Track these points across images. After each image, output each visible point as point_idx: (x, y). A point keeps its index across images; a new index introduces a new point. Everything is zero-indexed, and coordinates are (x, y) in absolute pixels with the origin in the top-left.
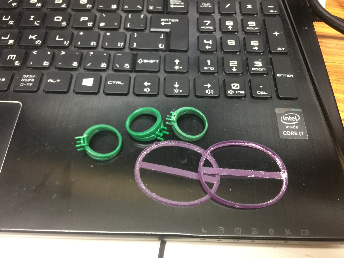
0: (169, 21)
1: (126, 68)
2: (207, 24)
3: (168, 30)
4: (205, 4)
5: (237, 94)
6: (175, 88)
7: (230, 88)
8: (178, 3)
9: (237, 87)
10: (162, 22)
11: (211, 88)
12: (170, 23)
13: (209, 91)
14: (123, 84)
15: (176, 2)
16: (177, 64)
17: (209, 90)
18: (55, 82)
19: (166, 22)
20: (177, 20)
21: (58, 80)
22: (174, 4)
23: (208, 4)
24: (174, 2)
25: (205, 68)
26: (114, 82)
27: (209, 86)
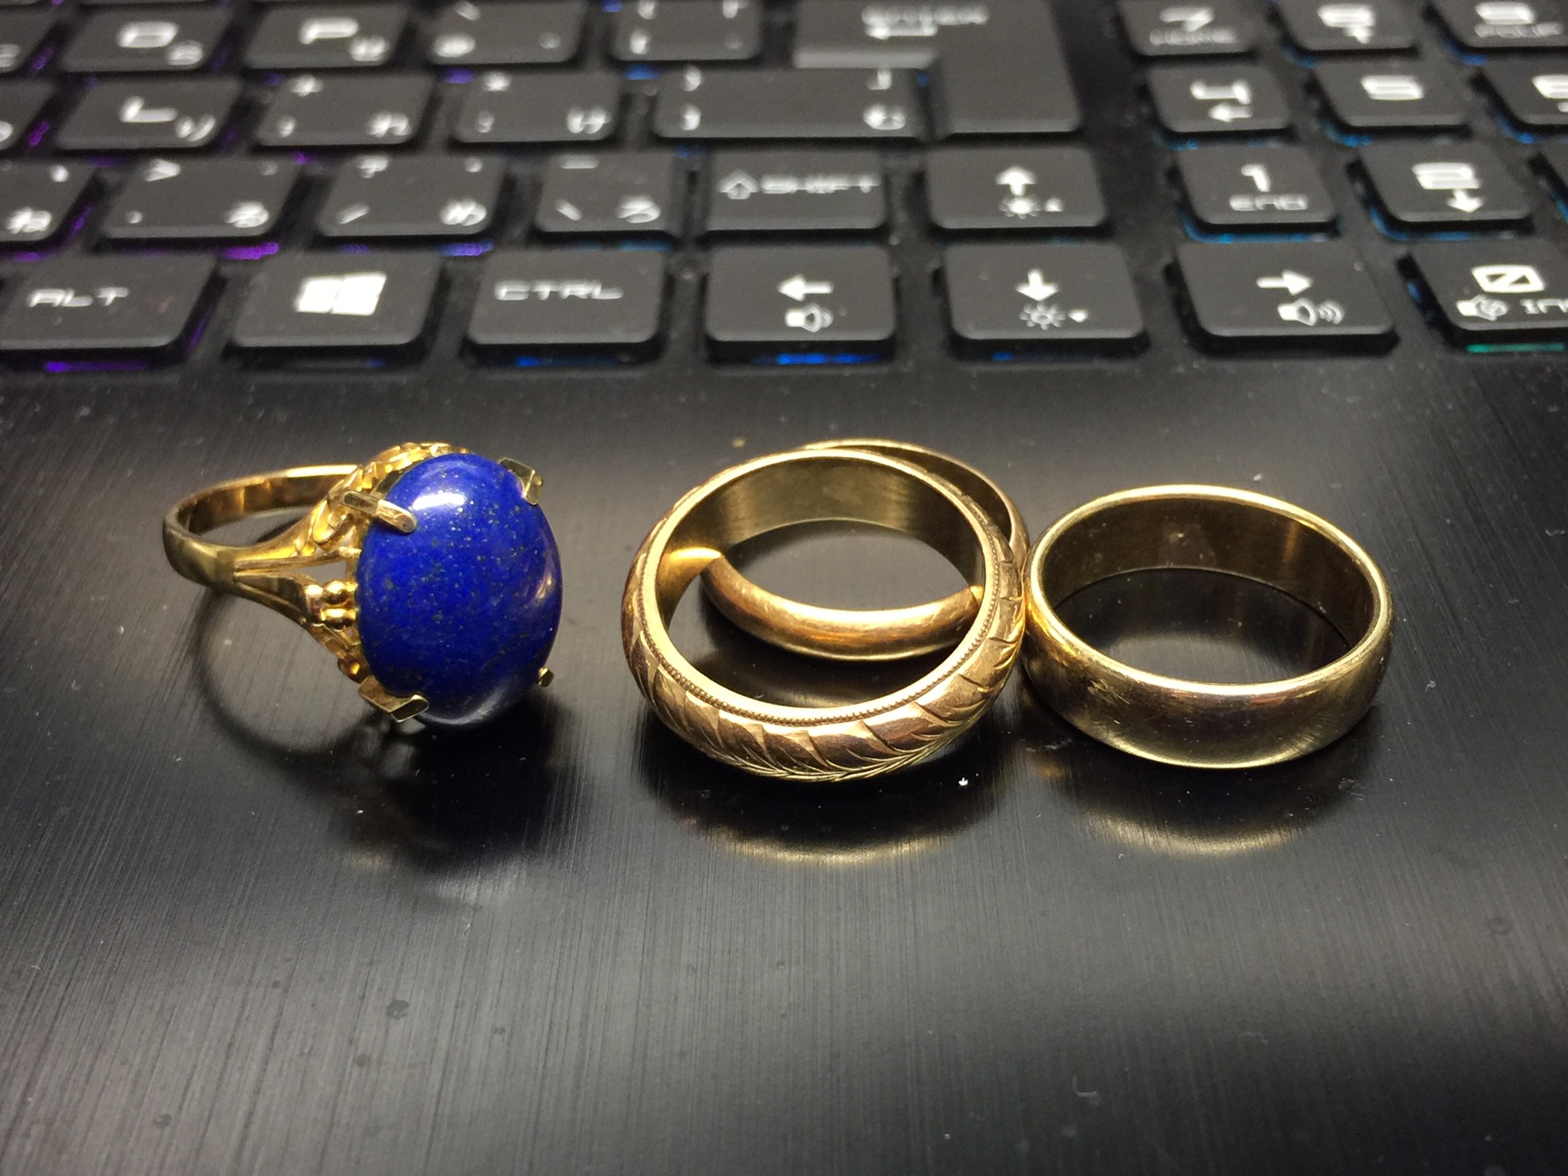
1: (635, 221)
2: (1191, 29)
3: (919, 60)
5: (1540, 316)
6: (1034, 303)
7: (1473, 290)
9: (1523, 280)
10: (874, 25)
11: (1315, 295)
12: (928, 31)
13: (1304, 312)
14: (613, 295)
16: (1017, 188)
17: (1303, 303)
18: (84, 302)
19: (900, 26)
20: (978, 19)
21: (110, 295)
25: (1239, 204)
26: (545, 290)
27: (1295, 282)
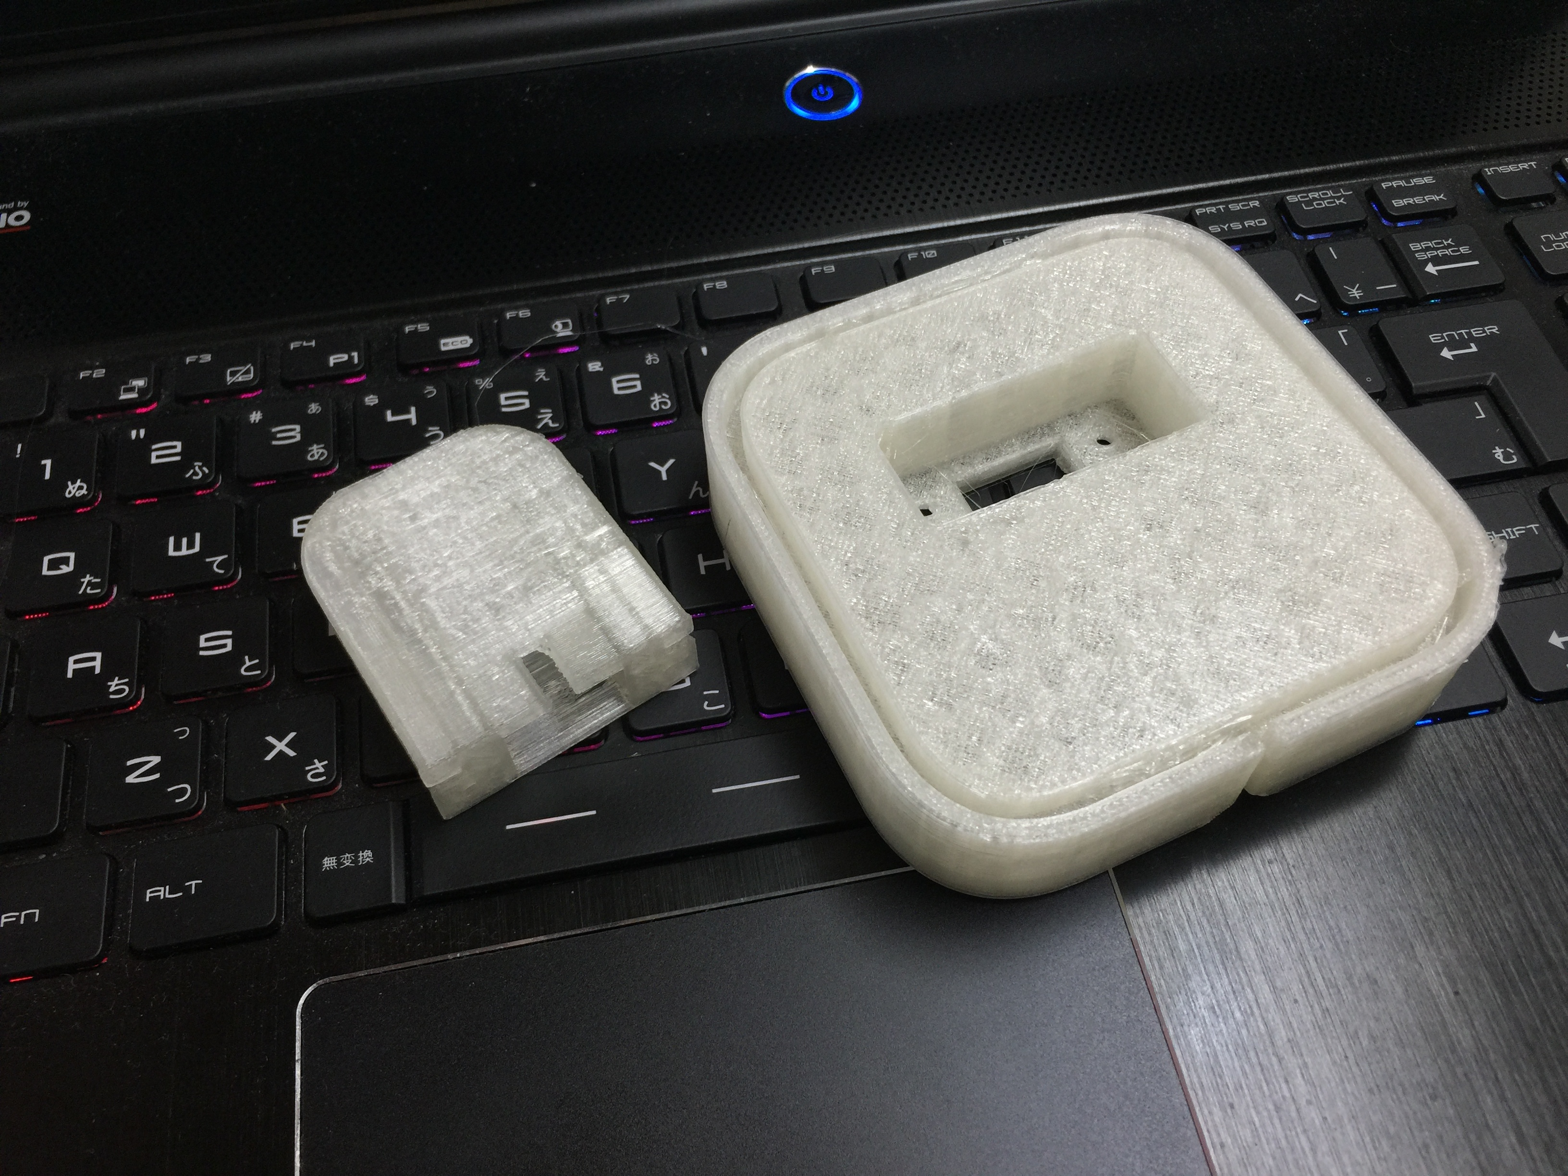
0: (1460, 335)
8: (1449, 252)
10: (1440, 347)
12: (1474, 349)
19: (1452, 345)
20: (1495, 329)
22: (1436, 261)
23: (1563, 236)
24: (1428, 249)
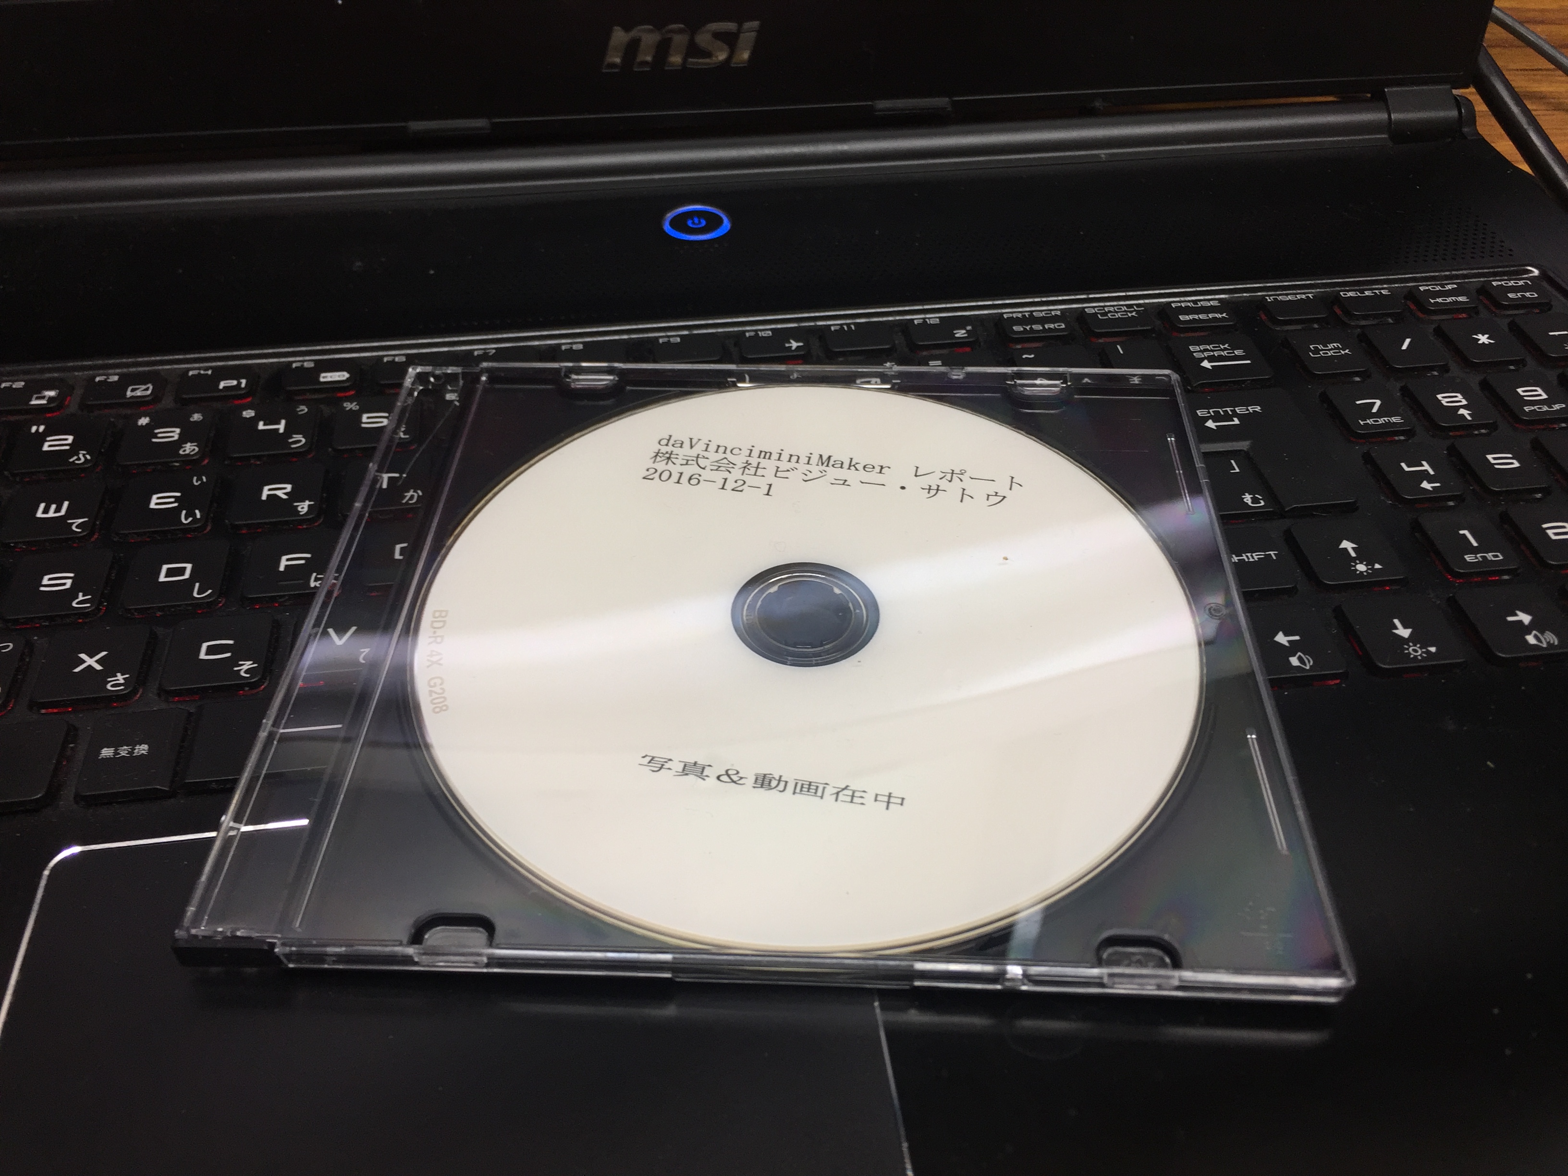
0: (1225, 411)
2: (1375, 410)
3: (1244, 445)
4: (1320, 347)
6: (1404, 641)
8: (1225, 353)
11: (1538, 627)
12: (1236, 421)
13: (1536, 637)
15: (1213, 351)
16: (1353, 554)
17: (1534, 632)
19: (1218, 417)
20: (1258, 409)
22: (1212, 359)
23: (1330, 346)
24: (1206, 350)
25: (1469, 558)
27: (1525, 618)
